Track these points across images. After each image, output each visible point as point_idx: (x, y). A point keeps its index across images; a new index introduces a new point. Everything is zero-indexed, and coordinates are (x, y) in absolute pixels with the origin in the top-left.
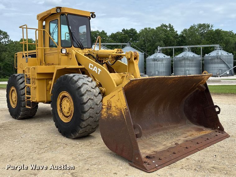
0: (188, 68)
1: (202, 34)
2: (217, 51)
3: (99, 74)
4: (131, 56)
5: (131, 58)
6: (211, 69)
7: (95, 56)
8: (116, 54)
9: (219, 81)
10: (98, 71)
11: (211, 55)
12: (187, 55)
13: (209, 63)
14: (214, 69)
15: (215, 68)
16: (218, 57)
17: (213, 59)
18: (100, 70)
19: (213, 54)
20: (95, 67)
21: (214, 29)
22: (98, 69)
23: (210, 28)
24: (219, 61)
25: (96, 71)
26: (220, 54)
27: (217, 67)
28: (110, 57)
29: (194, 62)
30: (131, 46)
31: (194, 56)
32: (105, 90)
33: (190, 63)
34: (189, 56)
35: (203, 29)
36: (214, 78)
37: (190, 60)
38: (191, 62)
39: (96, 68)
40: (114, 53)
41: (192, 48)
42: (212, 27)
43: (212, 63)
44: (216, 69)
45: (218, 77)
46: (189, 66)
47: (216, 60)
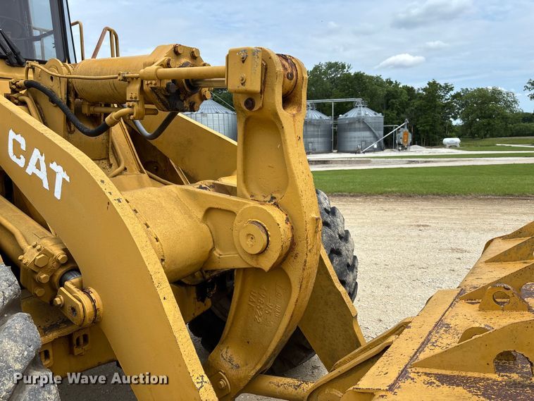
0: (312, 139)
1: (333, 81)
2: (358, 109)
3: (58, 195)
4: (264, 83)
5: (262, 92)
6: (349, 140)
7: (61, 94)
8: (162, 70)
9: (367, 162)
10: (51, 175)
11: (348, 117)
12: (310, 117)
13: (345, 130)
14: (353, 139)
15: (355, 138)
16: (360, 120)
17: (352, 123)
18: (61, 175)
19: (352, 114)
20: (36, 153)
21: (352, 72)
22: (54, 166)
23: (345, 70)
24: (362, 126)
25: (42, 175)
26: (363, 114)
27: (359, 137)
28: (133, 91)
29: (322, 129)
30: (213, 100)
31: (321, 117)
32: (99, 304)
33: (314, 131)
34: (314, 118)
35: (335, 71)
36: (353, 155)
37: (314, 125)
38: (316, 129)
39: (42, 159)
40: (154, 67)
41: (318, 104)
42: (349, 68)
43: (350, 130)
44: (357, 139)
45: (359, 153)
46: (313, 136)
47: (357, 125)
